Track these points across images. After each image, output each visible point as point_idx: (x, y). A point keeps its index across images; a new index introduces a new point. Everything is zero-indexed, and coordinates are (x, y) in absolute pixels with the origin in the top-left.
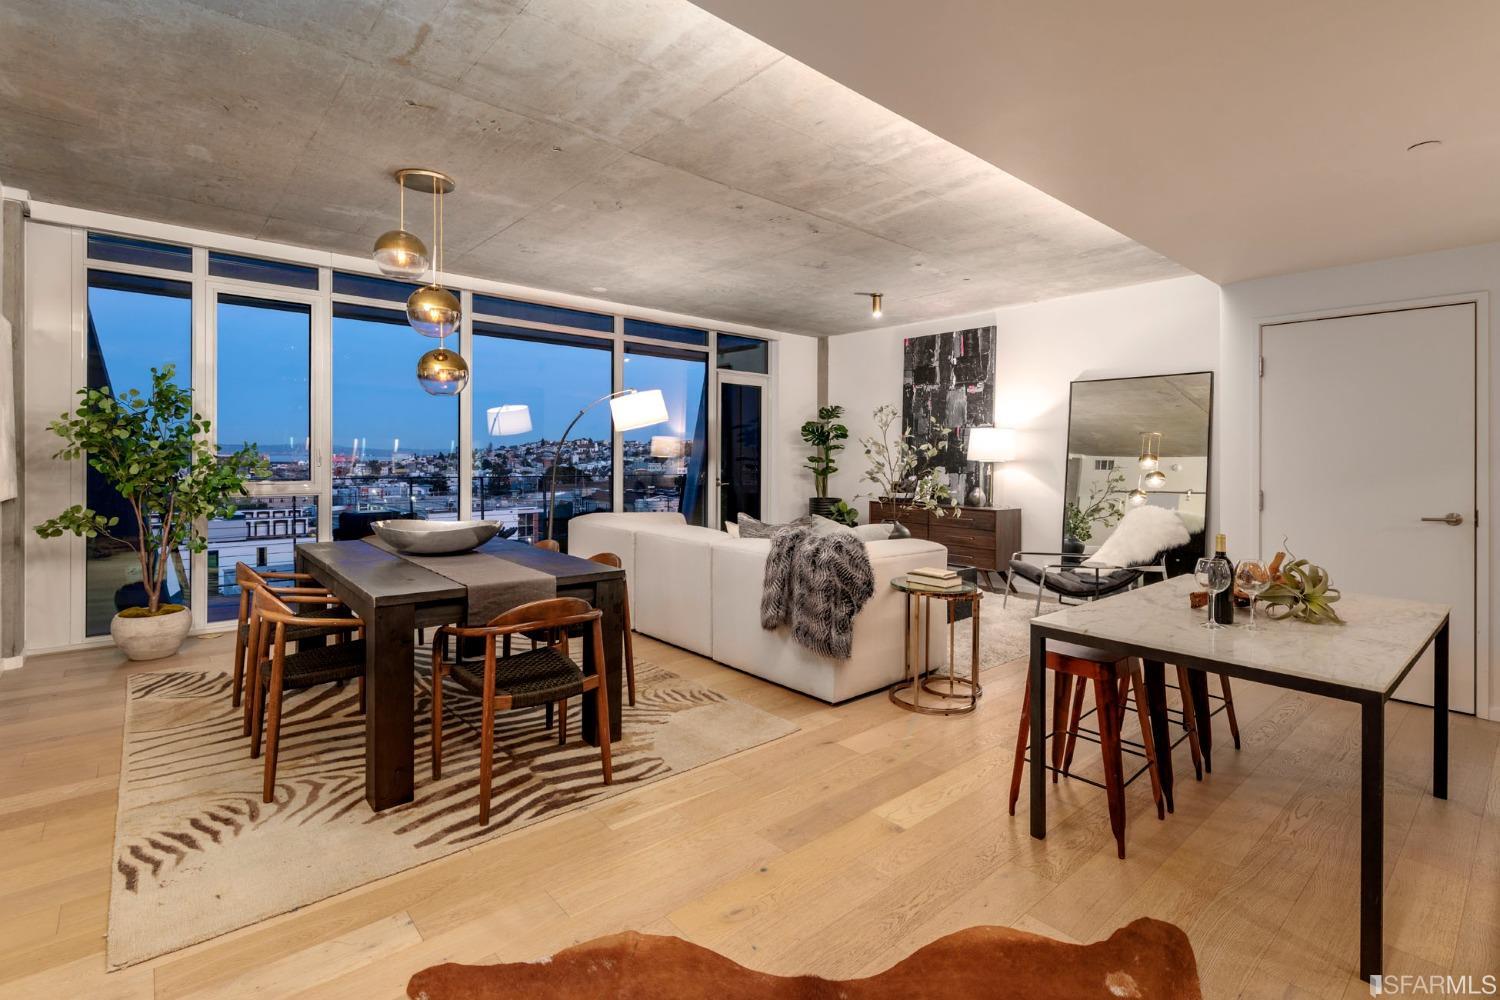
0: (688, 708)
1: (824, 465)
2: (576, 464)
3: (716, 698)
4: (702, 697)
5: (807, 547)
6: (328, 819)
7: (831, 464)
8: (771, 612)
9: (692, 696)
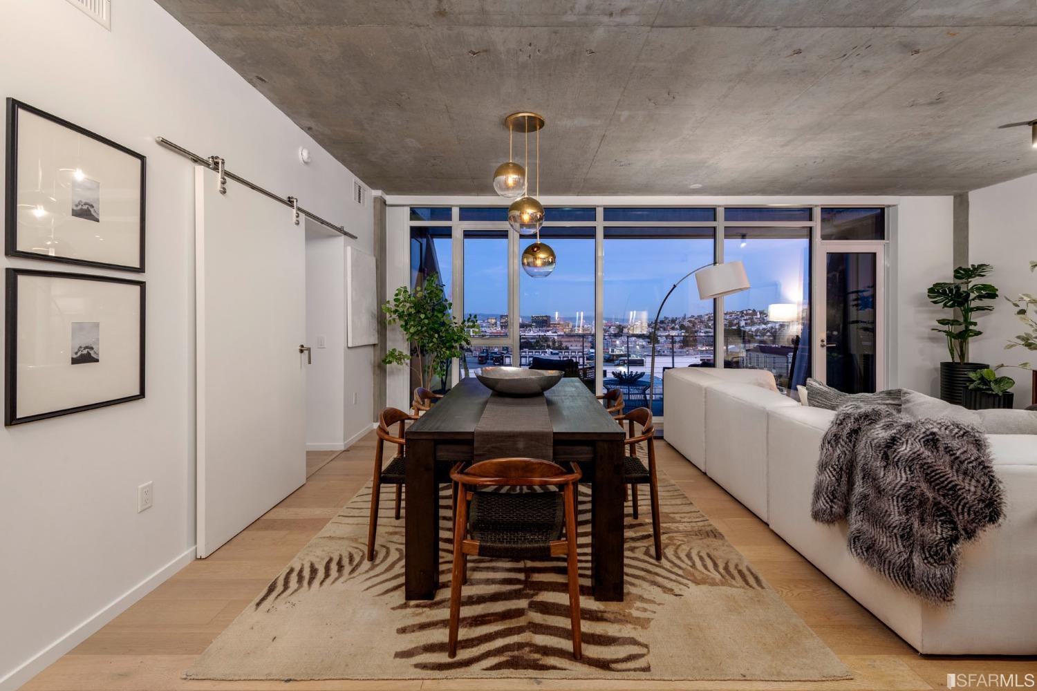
0: (713, 583)
1: (962, 328)
2: (743, 327)
3: (752, 581)
4: (735, 573)
5: (880, 433)
6: (380, 592)
7: (972, 327)
8: (822, 504)
9: (726, 568)
